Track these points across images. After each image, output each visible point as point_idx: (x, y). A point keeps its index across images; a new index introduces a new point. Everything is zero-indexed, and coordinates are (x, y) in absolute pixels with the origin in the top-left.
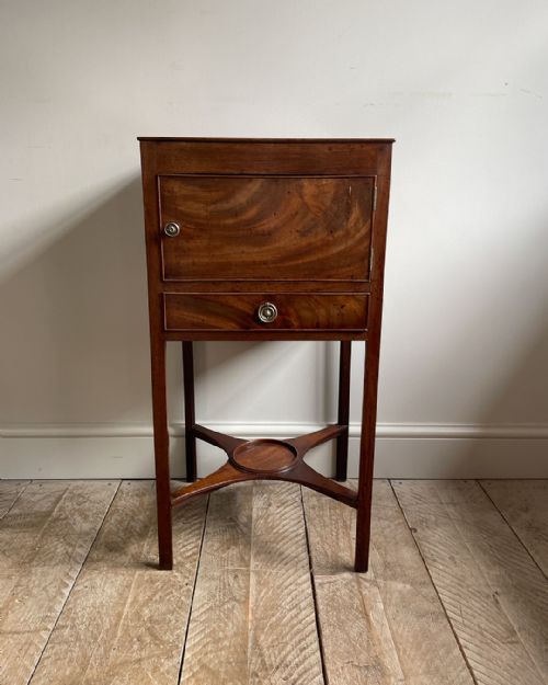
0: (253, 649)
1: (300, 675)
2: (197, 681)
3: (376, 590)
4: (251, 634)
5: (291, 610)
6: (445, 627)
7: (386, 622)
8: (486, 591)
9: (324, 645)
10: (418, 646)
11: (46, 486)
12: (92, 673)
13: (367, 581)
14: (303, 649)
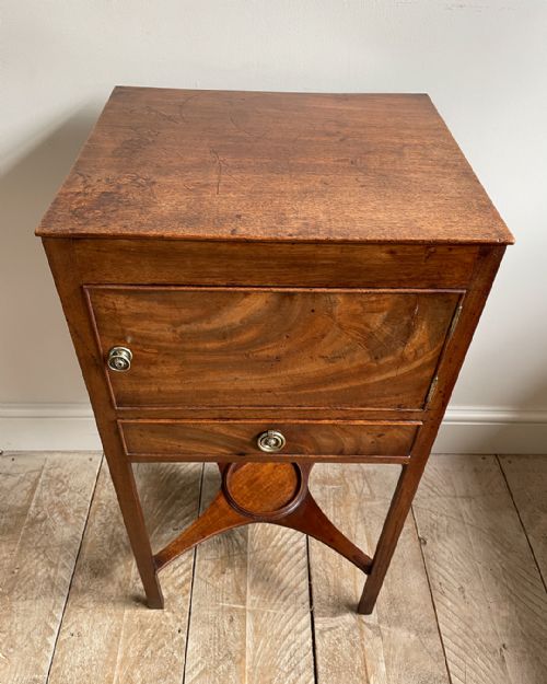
8: (494, 643)
11: (19, 461)
13: (370, 628)
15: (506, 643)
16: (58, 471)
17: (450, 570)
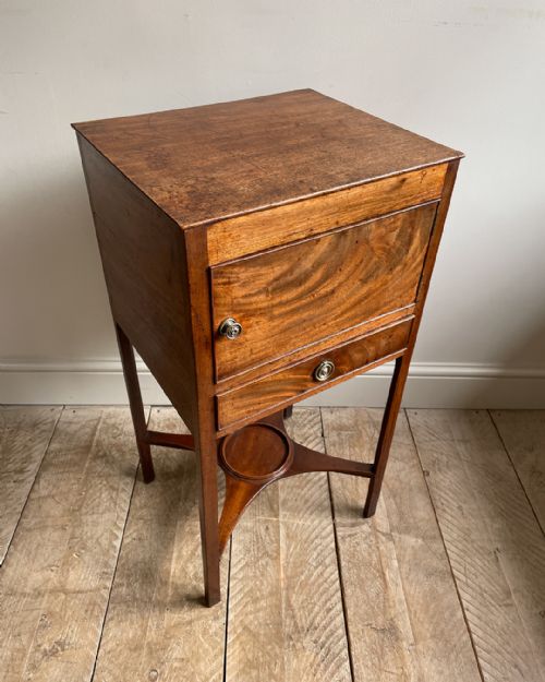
0: (287, 610)
1: (328, 638)
2: (241, 643)
3: (391, 545)
4: (284, 593)
5: (316, 568)
6: (451, 587)
7: (399, 581)
8: (489, 546)
9: (347, 605)
10: (427, 612)
11: (80, 413)
12: (152, 635)
13: (383, 534)
14: (329, 610)
15: (499, 547)
16: (113, 421)
17: (451, 495)
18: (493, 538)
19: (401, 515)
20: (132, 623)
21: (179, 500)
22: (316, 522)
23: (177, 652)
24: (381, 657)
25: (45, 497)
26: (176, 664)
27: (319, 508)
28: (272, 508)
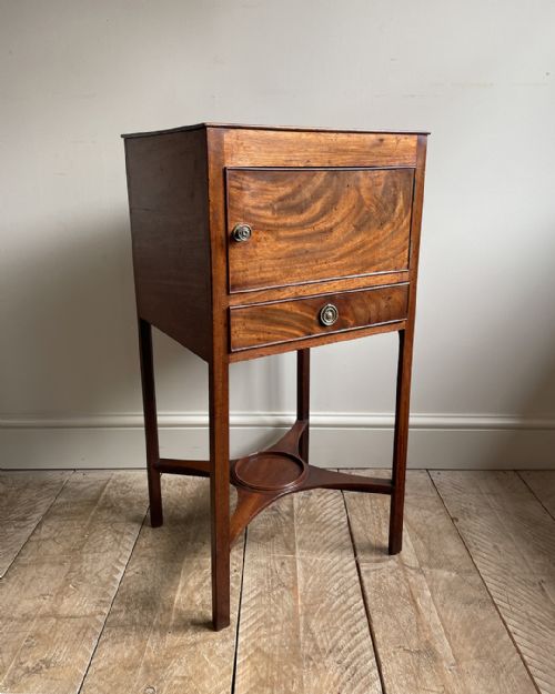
0: (305, 633)
1: (354, 659)
2: (252, 663)
3: (421, 577)
4: (302, 619)
5: (339, 596)
6: (493, 613)
7: (433, 608)
8: (532, 579)
9: (375, 629)
10: (468, 633)
11: (91, 475)
12: (150, 656)
13: (411, 568)
14: (354, 634)
15: (544, 579)
17: (484, 536)
18: (535, 571)
19: (431, 553)
20: (128, 644)
21: (188, 540)
22: (337, 559)
23: (177, 670)
24: (418, 675)
25: (45, 540)
26: (175, 682)
27: (340, 547)
28: (287, 547)
